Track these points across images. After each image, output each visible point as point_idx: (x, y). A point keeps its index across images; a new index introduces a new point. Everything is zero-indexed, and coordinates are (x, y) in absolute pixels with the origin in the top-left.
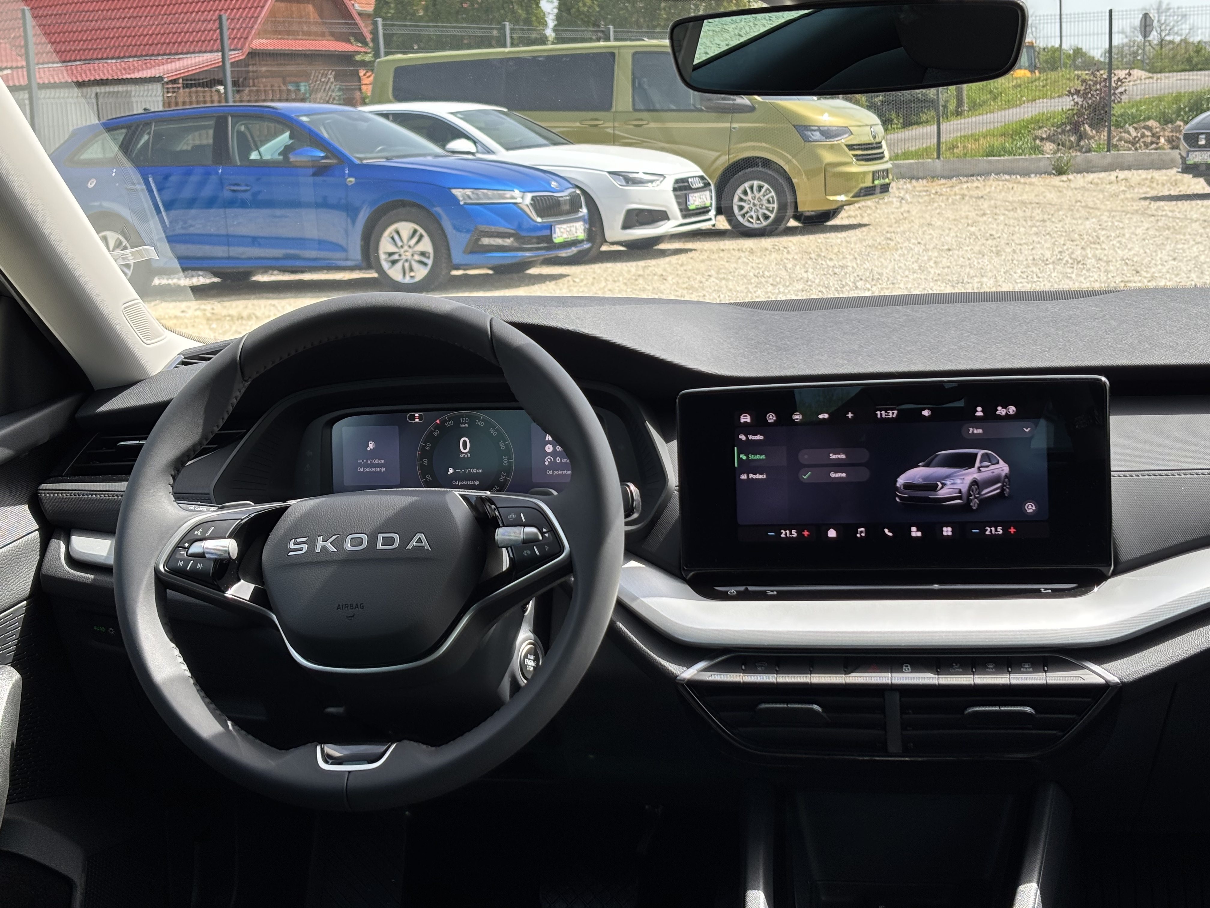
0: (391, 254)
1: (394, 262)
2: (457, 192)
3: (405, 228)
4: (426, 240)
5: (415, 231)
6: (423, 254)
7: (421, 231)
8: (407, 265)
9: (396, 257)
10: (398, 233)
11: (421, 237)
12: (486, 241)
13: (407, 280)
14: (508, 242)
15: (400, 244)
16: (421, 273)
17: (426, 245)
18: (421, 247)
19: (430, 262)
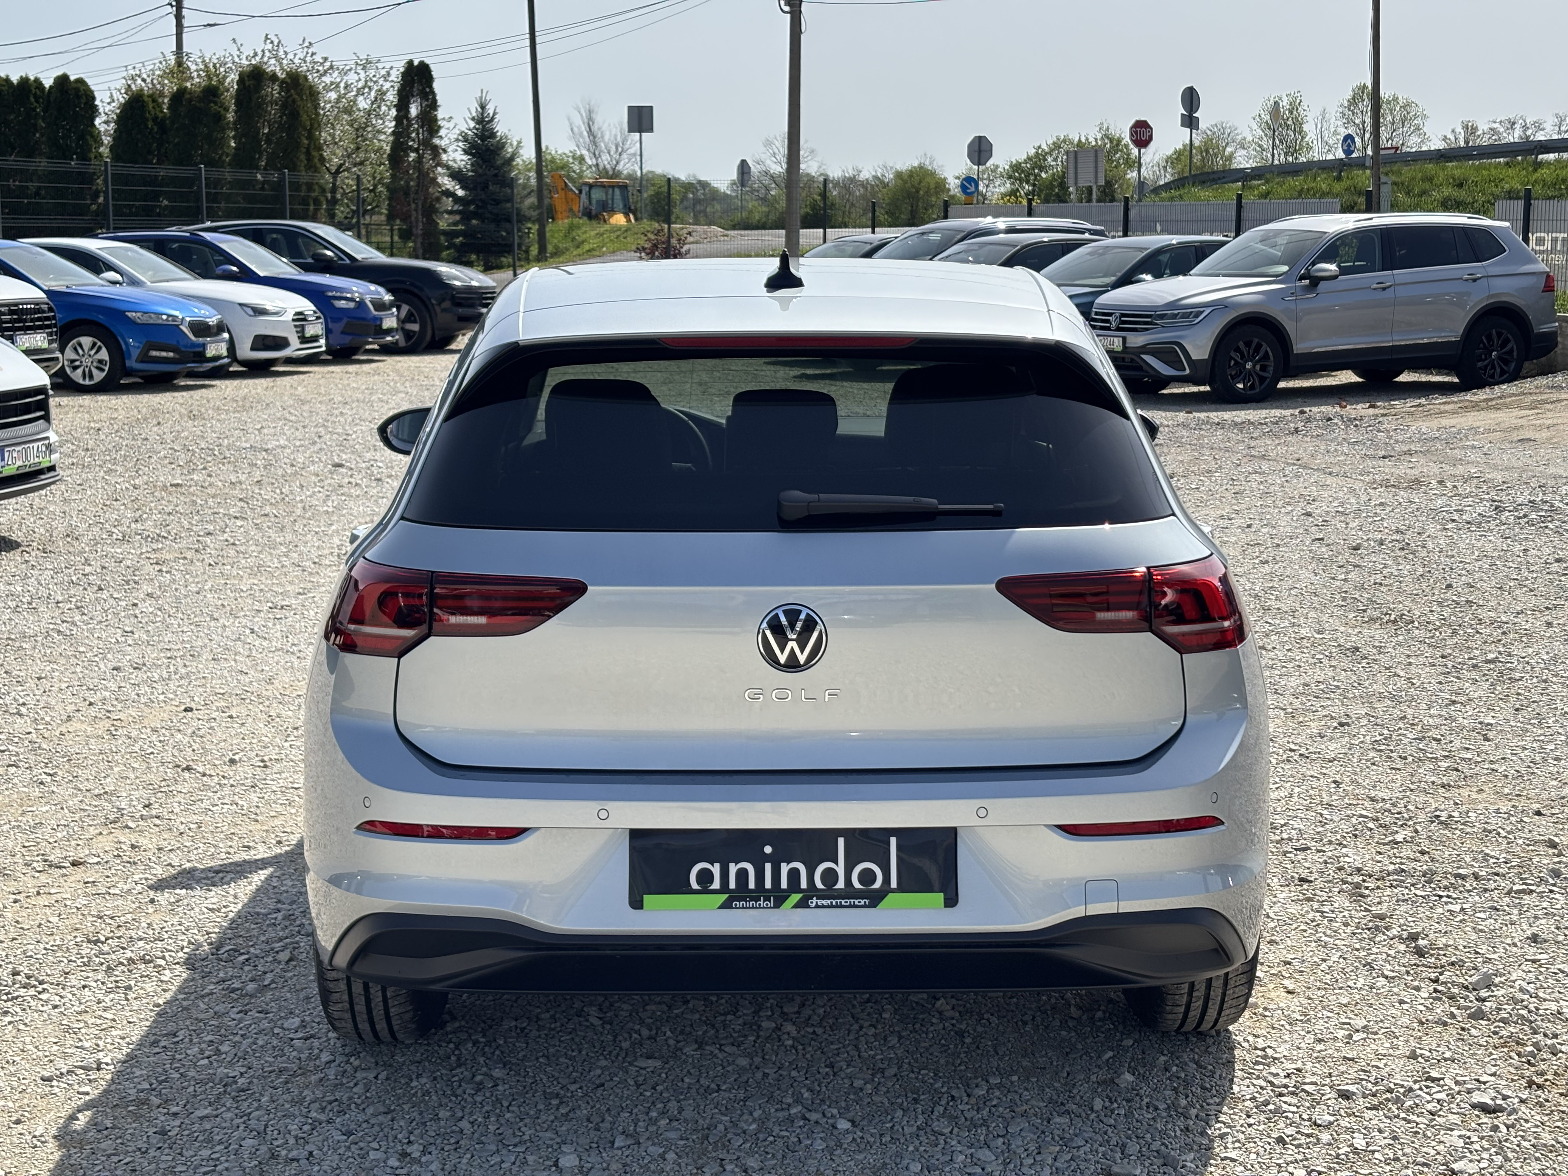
0: (73, 361)
1: (75, 368)
2: (129, 314)
3: (86, 341)
4: (104, 349)
5: (94, 344)
6: (100, 361)
7: (99, 343)
8: (87, 370)
9: (77, 363)
10: (80, 345)
11: (100, 348)
12: (154, 353)
13: (87, 382)
14: (171, 354)
15: (81, 352)
16: (99, 376)
17: (104, 354)
18: (98, 356)
19: (107, 368)
